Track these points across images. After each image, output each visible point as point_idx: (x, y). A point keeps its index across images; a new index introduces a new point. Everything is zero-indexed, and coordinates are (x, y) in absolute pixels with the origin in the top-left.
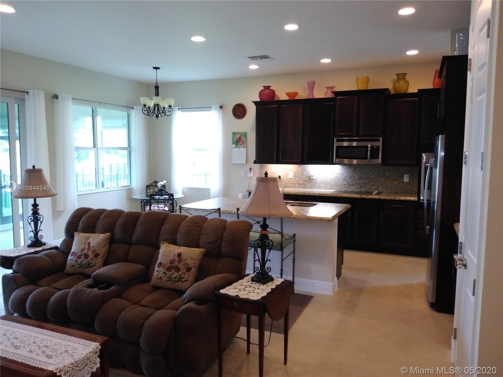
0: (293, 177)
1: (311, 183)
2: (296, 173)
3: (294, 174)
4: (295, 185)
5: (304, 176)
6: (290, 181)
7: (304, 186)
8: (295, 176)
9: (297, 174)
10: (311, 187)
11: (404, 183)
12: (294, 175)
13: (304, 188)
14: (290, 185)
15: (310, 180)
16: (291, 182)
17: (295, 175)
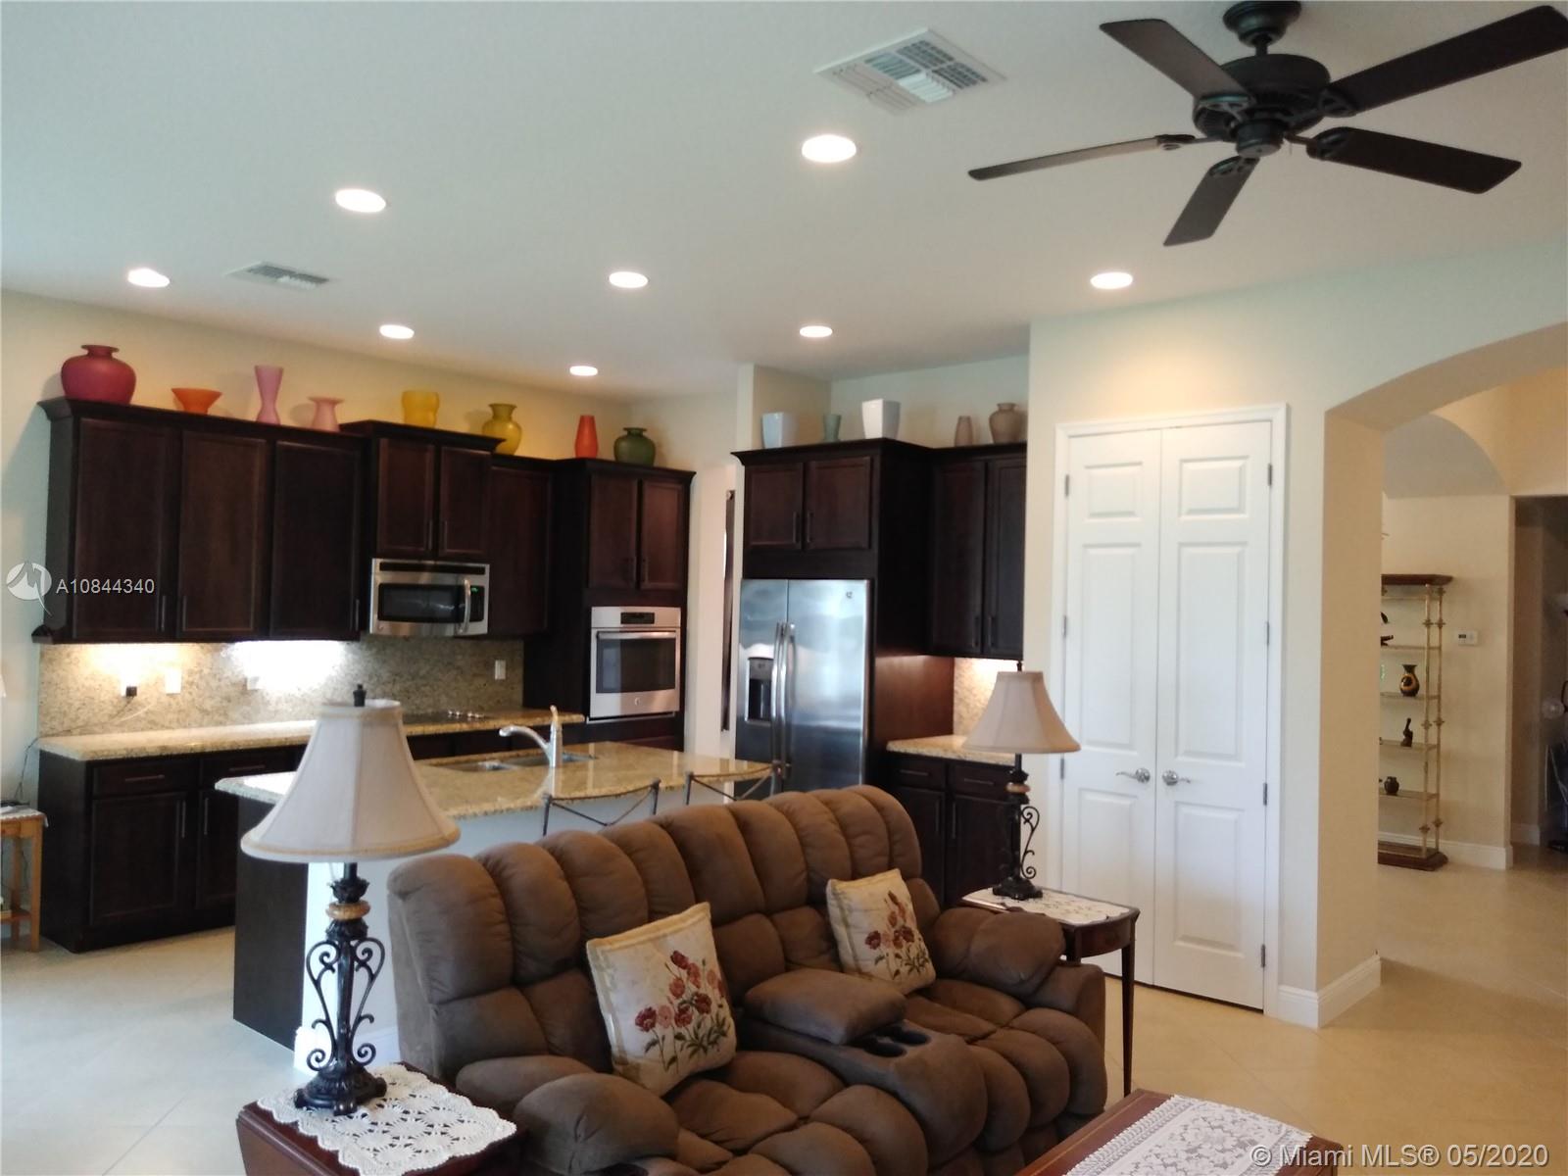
0: (183, 688)
1: (249, 704)
2: (191, 673)
3: (186, 677)
4: (188, 715)
5: (222, 683)
6: (170, 705)
7: (222, 719)
8: (189, 684)
9: (197, 676)
10: (248, 719)
11: (494, 682)
12: (187, 682)
13: (221, 723)
14: (170, 716)
15: (243, 694)
16: (174, 706)
17: (191, 679)
